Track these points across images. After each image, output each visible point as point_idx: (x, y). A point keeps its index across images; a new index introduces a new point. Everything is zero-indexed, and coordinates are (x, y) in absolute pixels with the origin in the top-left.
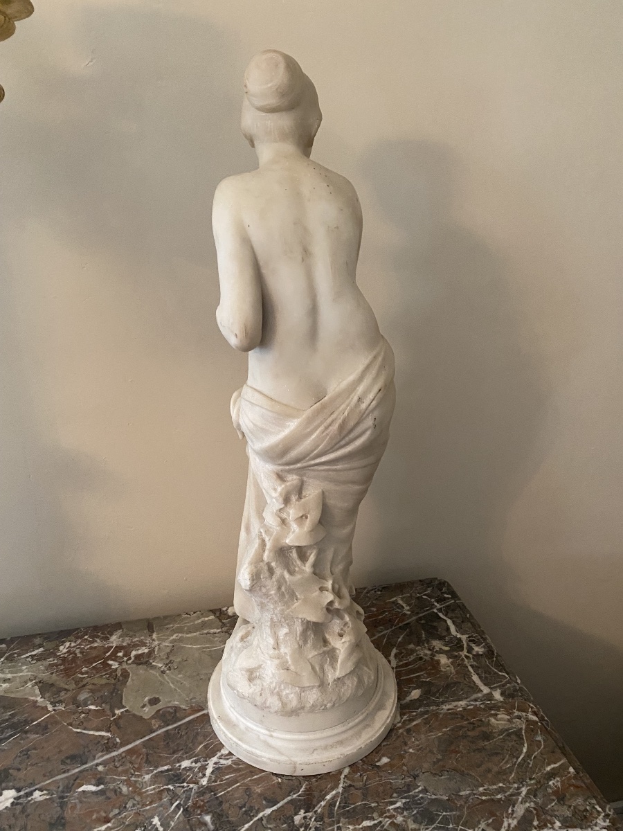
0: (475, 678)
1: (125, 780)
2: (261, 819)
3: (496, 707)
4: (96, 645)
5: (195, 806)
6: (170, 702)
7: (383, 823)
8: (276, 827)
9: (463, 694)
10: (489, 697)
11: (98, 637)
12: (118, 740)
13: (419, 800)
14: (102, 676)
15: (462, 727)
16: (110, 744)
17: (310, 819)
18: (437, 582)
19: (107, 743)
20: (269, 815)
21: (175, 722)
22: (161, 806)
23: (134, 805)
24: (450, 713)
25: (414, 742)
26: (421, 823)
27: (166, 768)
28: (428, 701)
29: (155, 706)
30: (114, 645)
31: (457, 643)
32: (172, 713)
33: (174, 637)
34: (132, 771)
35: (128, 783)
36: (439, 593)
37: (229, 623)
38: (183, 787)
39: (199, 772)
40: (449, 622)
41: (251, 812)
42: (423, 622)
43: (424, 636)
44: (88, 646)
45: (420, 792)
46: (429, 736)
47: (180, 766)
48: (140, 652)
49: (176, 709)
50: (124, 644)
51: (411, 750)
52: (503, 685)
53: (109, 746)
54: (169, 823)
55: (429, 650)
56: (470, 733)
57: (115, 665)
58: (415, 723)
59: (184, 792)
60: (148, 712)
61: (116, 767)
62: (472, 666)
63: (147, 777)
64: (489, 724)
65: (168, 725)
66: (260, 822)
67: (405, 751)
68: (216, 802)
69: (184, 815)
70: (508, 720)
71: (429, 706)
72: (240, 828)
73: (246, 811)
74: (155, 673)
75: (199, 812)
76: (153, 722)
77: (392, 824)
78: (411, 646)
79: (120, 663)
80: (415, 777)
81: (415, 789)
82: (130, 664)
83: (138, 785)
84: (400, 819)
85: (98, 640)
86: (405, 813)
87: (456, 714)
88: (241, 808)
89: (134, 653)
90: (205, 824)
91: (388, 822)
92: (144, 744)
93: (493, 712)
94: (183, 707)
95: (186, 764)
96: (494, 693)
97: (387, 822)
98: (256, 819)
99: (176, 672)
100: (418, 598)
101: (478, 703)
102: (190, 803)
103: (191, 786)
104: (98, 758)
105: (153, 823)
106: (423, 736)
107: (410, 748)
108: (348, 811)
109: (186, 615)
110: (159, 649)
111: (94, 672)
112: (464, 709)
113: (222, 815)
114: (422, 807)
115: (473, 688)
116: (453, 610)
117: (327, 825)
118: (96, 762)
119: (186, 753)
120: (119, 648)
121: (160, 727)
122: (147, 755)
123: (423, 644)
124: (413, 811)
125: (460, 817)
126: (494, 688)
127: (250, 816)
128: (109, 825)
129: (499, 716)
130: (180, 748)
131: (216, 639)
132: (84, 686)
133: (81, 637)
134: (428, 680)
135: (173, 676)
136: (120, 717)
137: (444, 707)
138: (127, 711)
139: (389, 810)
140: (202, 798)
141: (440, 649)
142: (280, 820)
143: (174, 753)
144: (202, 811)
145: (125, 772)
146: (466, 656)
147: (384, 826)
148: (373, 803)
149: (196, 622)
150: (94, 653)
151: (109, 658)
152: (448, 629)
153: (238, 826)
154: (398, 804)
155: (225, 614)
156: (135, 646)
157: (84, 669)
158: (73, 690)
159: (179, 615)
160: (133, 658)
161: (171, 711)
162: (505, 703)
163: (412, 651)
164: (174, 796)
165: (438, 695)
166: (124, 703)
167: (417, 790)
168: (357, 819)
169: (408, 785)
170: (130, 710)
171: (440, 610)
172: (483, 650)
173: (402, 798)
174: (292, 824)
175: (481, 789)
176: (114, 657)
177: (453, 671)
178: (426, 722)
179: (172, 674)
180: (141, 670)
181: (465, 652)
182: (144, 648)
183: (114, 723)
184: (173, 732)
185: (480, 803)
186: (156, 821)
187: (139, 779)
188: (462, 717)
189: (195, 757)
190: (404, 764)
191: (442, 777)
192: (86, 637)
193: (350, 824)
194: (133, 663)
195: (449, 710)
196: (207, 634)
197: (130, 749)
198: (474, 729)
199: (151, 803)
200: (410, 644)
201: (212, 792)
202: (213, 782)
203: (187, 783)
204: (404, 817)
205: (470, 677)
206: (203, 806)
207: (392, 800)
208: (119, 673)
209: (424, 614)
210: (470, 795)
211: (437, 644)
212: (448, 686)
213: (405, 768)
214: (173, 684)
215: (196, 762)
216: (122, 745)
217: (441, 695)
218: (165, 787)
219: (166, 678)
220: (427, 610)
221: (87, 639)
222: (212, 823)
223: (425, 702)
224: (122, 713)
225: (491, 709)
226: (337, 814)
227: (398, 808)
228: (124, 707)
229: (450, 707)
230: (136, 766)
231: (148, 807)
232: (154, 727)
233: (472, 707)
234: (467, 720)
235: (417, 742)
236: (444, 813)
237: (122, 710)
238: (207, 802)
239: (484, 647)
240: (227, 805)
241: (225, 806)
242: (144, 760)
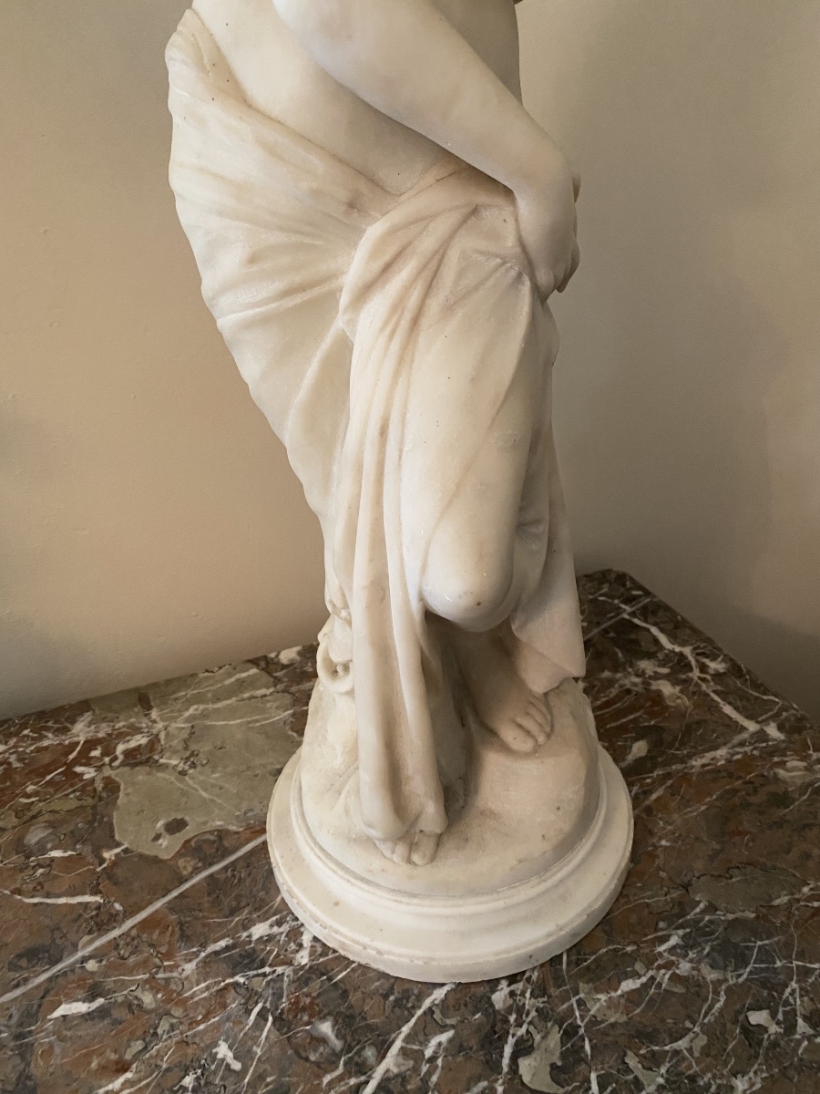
0: (728, 710)
1: (146, 981)
2: (430, 1011)
3: (776, 750)
4: (45, 743)
5: (296, 1008)
6: (205, 823)
7: (658, 980)
8: (463, 1022)
9: (717, 737)
10: (761, 736)
11: (47, 729)
12: (118, 906)
13: (706, 926)
14: (67, 795)
15: (735, 791)
16: (104, 917)
17: (523, 994)
18: (613, 576)
19: (97, 915)
20: (443, 1001)
21: (223, 857)
22: (228, 1019)
23: (172, 1027)
24: (708, 772)
25: (664, 829)
26: (725, 968)
27: (223, 943)
28: (665, 757)
29: (178, 834)
30: (82, 739)
31: (679, 663)
32: (214, 842)
33: (191, 711)
34: (157, 960)
35: (152, 984)
36: (622, 590)
37: (285, 675)
38: (265, 975)
39: (289, 942)
40: (654, 630)
41: (408, 1001)
42: (612, 635)
43: (620, 655)
44: (32, 748)
45: (703, 912)
46: (686, 814)
47: (250, 936)
48: (133, 744)
49: (221, 834)
50: (101, 735)
51: (663, 843)
52: (778, 715)
53: (102, 920)
54: (250, 1051)
55: (637, 675)
56: (754, 799)
57: (89, 773)
58: (654, 796)
59: (268, 983)
60: (167, 847)
61: (122, 958)
62: (714, 692)
63: (190, 967)
64: (776, 779)
65: (211, 865)
66: (429, 1017)
67: (654, 845)
68: (335, 994)
69: (278, 1030)
70: (806, 769)
71: (670, 765)
72: (394, 1035)
73: (396, 1001)
74: (167, 777)
75: (306, 1018)
76: (181, 862)
77: (675, 978)
78: (606, 674)
79: (99, 769)
80: (686, 887)
81: (693, 909)
82: (118, 767)
83: (173, 987)
84: (684, 968)
85: (50, 735)
86: (691, 955)
87: (718, 771)
88: (386, 997)
89: (121, 748)
90: (323, 1040)
91: (667, 977)
92: (171, 907)
93: (776, 759)
94: (234, 828)
95: (259, 930)
96: (766, 729)
97: (664, 977)
98: (419, 1012)
99: (208, 769)
100: (591, 601)
101: (748, 749)
102: (284, 1004)
103: (280, 970)
104: (84, 947)
105: (219, 1056)
106: (675, 816)
107: (661, 838)
108: (588, 968)
109: (206, 674)
110: (167, 735)
111: (52, 790)
112: (729, 761)
113: (352, 1017)
114: (717, 938)
115: (729, 726)
116: (654, 613)
117: (556, 1001)
118: (80, 954)
119: (257, 909)
120: (91, 744)
121: (196, 870)
122: (181, 924)
123: (625, 669)
124: (704, 949)
125: (788, 945)
126: (763, 721)
127: (408, 1009)
128: (129, 1075)
129: (789, 765)
130: (243, 904)
131: (269, 705)
132: (34, 817)
133: (16, 734)
134: (652, 723)
135: (202, 778)
136: (115, 864)
137: (694, 763)
138: (126, 851)
139: (660, 954)
140: (305, 990)
141: (655, 672)
142: (466, 1005)
143: (233, 912)
144: (311, 1016)
145: (144, 965)
146: (699, 678)
147: (660, 985)
148: (628, 945)
149: (227, 682)
150: (46, 758)
151: (76, 762)
152: (656, 641)
153: (389, 1034)
154: (674, 941)
155: (275, 664)
156: (121, 736)
157: (30, 788)
158: (14, 827)
159: (194, 675)
160: (121, 758)
161: (212, 838)
162: (790, 742)
163: (611, 683)
164: (251, 996)
165: (677, 745)
166: (117, 837)
167: (698, 910)
168: (609, 979)
169: (680, 903)
170: (134, 847)
171: (633, 614)
172: (723, 665)
173: (677, 928)
174: (491, 1010)
175: (805, 890)
176: (84, 759)
177: (687, 703)
178: (674, 791)
179: (201, 773)
180: (141, 775)
181: (696, 674)
182: (138, 737)
183: (104, 876)
184: (223, 876)
185: (813, 915)
186: (223, 1051)
187: (175, 974)
188: (730, 775)
189: (275, 914)
190: (659, 868)
191: (734, 880)
192: (26, 732)
193: (598, 991)
194: (123, 764)
195: (703, 766)
196: (250, 698)
197: (144, 921)
198: (755, 791)
199: (206, 1018)
200: (603, 671)
201: (323, 974)
202: (321, 955)
203: (270, 966)
204: (691, 961)
205: (719, 710)
206: (312, 1003)
207: (660, 934)
208: (99, 785)
209: (609, 623)
210: (790, 903)
211: (647, 666)
212: (689, 730)
213: (662, 874)
214: (205, 790)
215: (279, 924)
216: (129, 913)
217: (682, 744)
218: (229, 981)
219: (191, 782)
220: (612, 617)
221: (28, 736)
222: (337, 1036)
223: (660, 760)
224: (116, 855)
225: (772, 754)
226: (570, 977)
227: (674, 948)
228: (118, 845)
229: (704, 761)
230: (163, 950)
231: (202, 1027)
232: (185, 873)
233: (739, 756)
234: (739, 778)
235: (669, 827)
236: (759, 943)
237: (118, 850)
238: (319, 995)
239: (723, 661)
240: (359, 994)
241: (354, 998)
242: (178, 933)
